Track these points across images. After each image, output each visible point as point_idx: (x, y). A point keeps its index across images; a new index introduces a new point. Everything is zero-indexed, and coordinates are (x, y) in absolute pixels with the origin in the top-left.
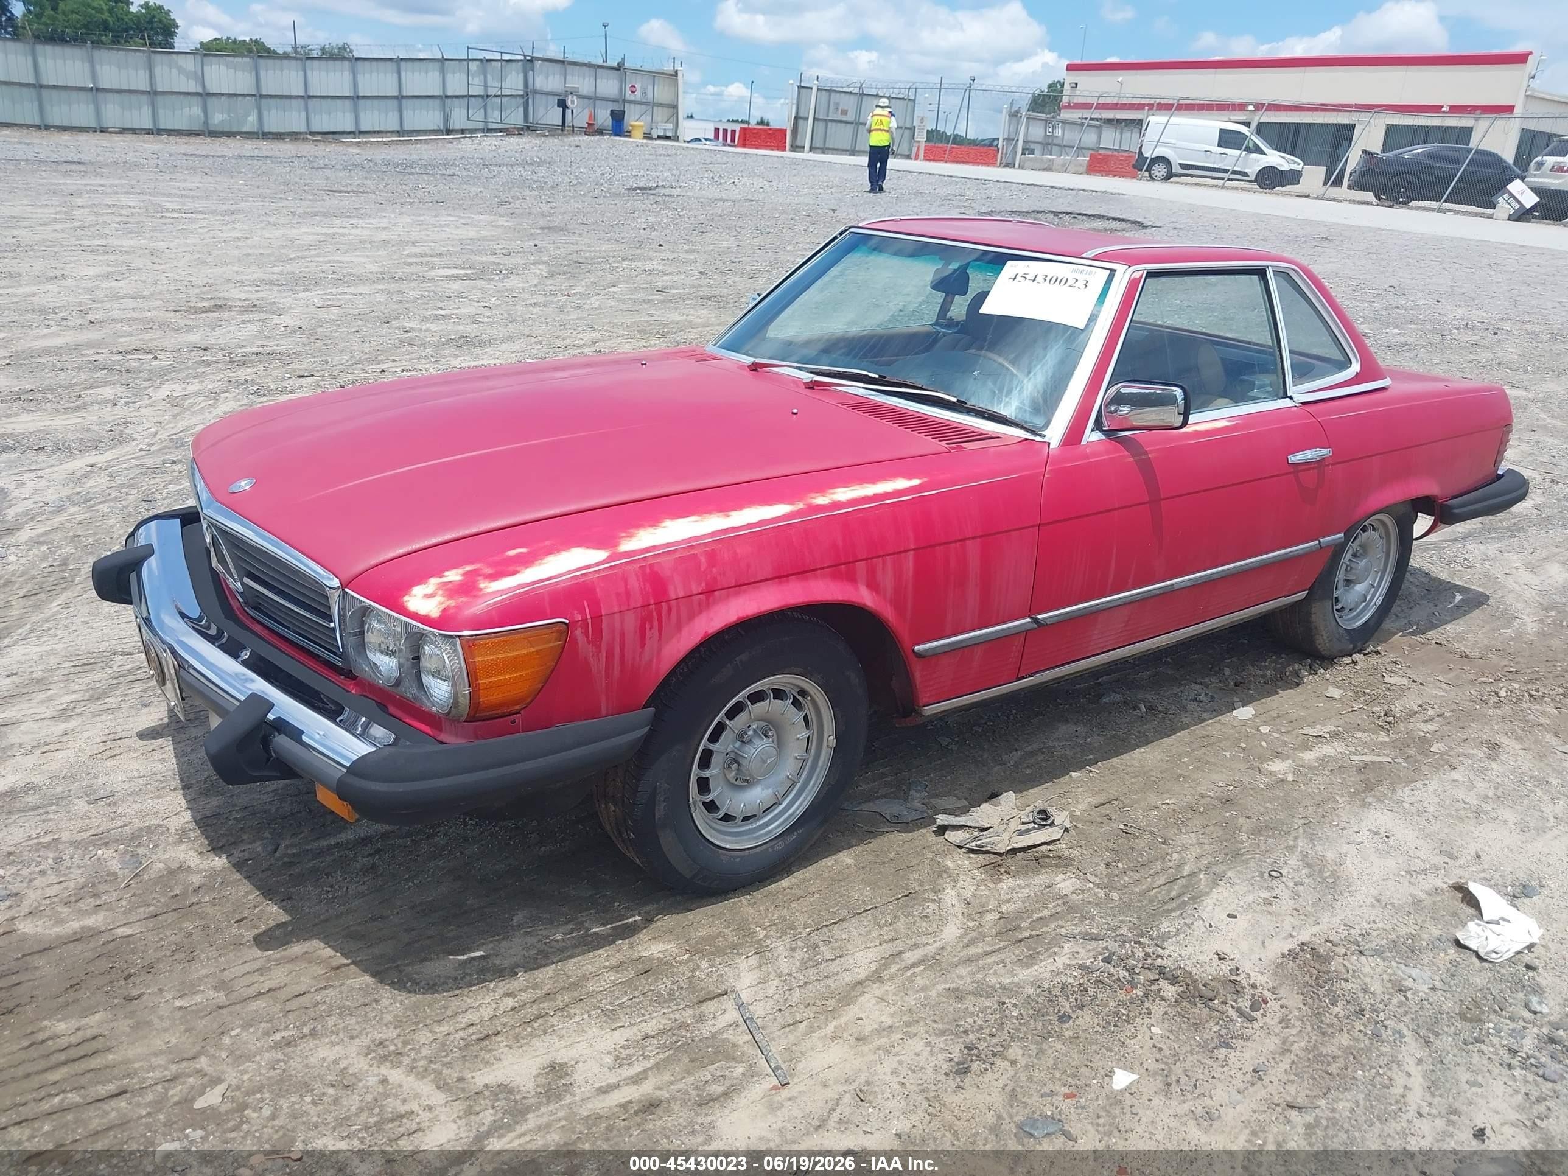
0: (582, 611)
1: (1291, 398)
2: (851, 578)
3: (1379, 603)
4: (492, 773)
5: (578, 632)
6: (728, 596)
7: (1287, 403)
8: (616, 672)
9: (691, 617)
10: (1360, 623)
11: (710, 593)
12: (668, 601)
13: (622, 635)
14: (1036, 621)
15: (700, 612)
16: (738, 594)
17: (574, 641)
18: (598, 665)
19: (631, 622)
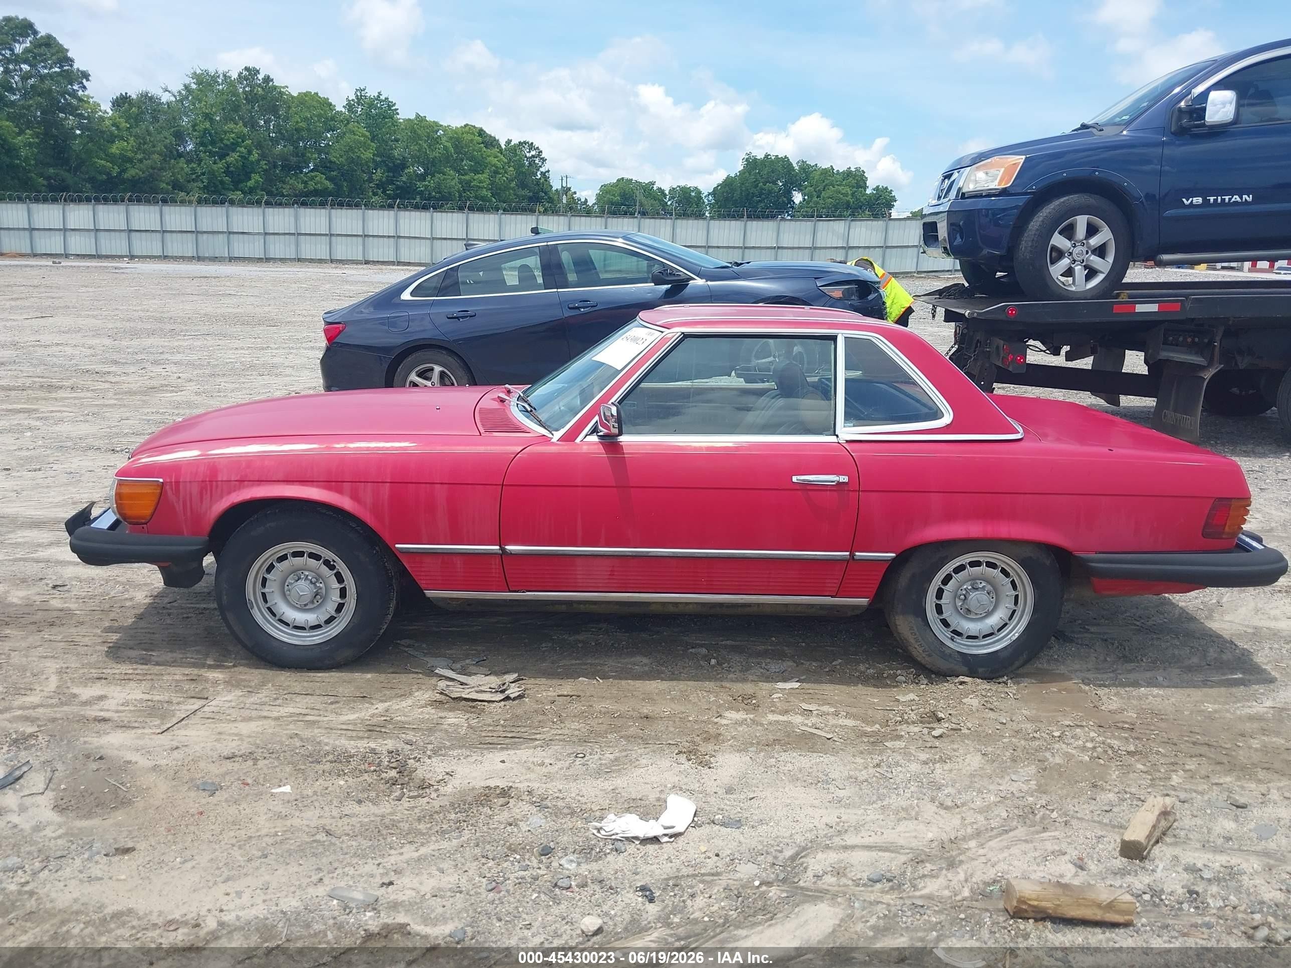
0: (171, 478)
1: (837, 436)
2: (339, 491)
3: (1014, 638)
4: (116, 547)
5: (168, 487)
6: (252, 486)
7: (833, 439)
8: (189, 514)
9: (229, 493)
10: (985, 651)
11: (242, 482)
12: (217, 481)
13: (191, 494)
14: (502, 549)
15: (235, 491)
16: (259, 485)
17: (166, 492)
18: (179, 507)
19: (195, 490)
